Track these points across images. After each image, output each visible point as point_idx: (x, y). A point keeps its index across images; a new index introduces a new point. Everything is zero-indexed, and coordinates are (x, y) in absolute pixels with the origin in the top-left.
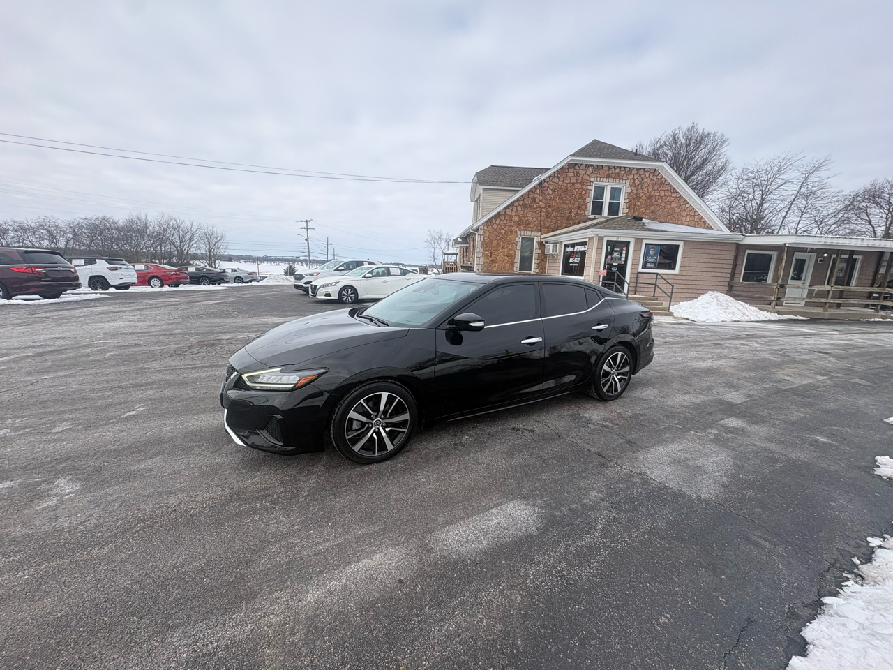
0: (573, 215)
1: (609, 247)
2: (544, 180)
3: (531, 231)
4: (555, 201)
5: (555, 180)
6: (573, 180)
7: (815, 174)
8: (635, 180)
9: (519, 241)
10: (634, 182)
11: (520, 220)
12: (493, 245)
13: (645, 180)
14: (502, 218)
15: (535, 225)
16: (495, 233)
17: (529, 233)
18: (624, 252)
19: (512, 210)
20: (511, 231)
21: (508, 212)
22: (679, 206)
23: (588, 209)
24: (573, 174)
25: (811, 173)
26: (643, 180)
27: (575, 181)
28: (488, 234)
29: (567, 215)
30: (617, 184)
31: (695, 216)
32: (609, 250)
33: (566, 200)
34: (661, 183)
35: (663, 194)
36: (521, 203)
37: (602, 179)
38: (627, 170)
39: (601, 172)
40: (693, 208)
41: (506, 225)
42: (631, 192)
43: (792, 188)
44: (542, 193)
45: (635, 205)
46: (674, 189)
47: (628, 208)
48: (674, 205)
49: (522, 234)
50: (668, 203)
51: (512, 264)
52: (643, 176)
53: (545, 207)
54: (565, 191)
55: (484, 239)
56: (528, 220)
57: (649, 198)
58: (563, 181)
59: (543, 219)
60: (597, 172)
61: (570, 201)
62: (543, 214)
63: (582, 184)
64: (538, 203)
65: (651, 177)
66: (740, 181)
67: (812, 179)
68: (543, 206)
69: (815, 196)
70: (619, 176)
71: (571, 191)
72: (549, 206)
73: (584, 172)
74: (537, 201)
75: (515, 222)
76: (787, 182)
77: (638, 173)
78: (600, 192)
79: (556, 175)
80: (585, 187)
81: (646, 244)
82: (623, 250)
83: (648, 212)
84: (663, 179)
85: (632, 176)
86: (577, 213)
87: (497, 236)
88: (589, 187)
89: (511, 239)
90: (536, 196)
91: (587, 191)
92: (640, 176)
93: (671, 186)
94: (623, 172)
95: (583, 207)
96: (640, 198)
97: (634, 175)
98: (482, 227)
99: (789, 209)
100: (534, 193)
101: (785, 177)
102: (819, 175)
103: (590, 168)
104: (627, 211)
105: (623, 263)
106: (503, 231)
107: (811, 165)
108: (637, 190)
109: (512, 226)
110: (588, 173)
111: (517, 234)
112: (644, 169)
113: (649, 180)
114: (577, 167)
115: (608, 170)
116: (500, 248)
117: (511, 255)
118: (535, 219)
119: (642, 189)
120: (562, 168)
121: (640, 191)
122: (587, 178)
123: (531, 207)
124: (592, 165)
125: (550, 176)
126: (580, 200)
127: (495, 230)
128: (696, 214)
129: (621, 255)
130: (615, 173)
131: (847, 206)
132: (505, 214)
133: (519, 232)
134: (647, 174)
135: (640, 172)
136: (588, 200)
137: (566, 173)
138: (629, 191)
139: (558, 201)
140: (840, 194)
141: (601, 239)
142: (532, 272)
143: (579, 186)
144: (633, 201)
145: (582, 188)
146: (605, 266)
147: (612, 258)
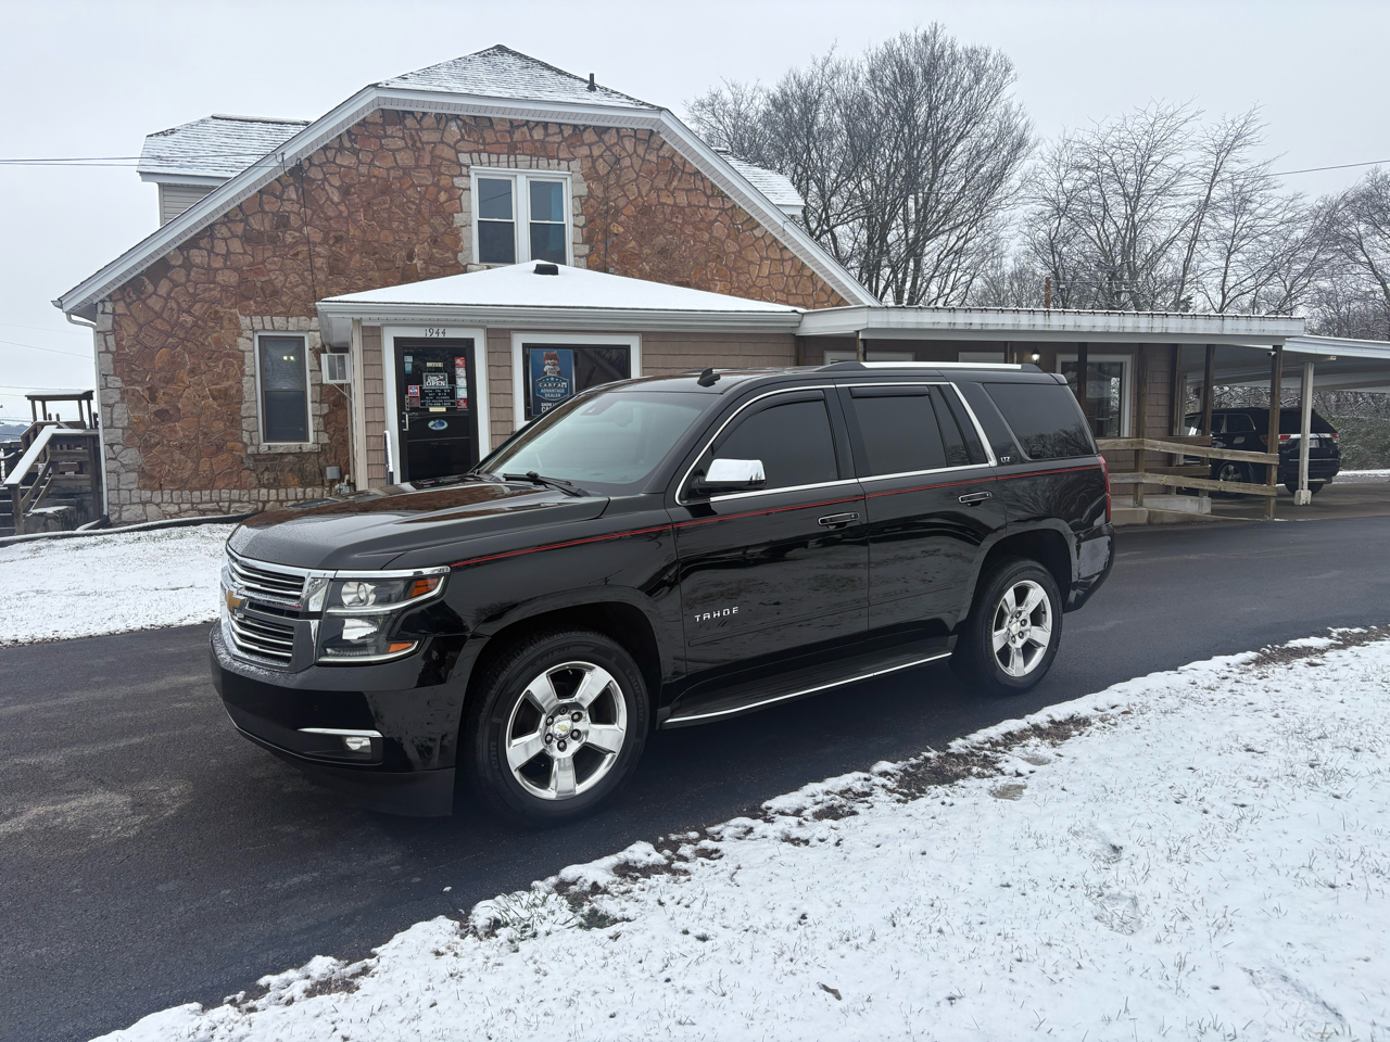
0: (418, 263)
1: (409, 359)
2: (309, 159)
3: (287, 314)
4: (355, 222)
5: (346, 160)
6: (405, 158)
7: (1235, 154)
8: (594, 162)
9: (251, 349)
10: (594, 166)
11: (243, 281)
12: (158, 363)
13: (626, 162)
14: (179, 275)
15: (297, 297)
16: (158, 324)
17: (279, 321)
18: (461, 372)
19: (211, 251)
20: (217, 318)
21: (198, 256)
22: (734, 234)
23: (464, 244)
24: (401, 143)
25: (1224, 150)
26: (619, 160)
27: (412, 163)
28: (130, 329)
29: (399, 263)
30: (547, 174)
31: (782, 260)
32: (408, 368)
33: (390, 220)
34: (674, 170)
35: (682, 199)
36: (239, 228)
37: (494, 158)
38: (568, 132)
39: (489, 136)
40: (775, 240)
41: (194, 298)
42: (591, 194)
43: (1192, 189)
44: (306, 198)
45: (607, 232)
46: (713, 186)
47: (588, 240)
48: (719, 230)
49: (258, 326)
50: (701, 225)
51: (235, 421)
52: (617, 149)
53: (325, 241)
54: (384, 193)
55: (118, 344)
56: (270, 281)
57: (645, 211)
58: (371, 164)
59: (321, 276)
60: (475, 136)
61: (404, 221)
62: (319, 262)
63: (434, 169)
64: (300, 230)
65: (641, 150)
66: (1062, 170)
67: (1231, 165)
68: (317, 237)
69: (1251, 206)
70: (545, 149)
71: (402, 192)
72: (338, 239)
73: (434, 137)
74: (294, 221)
75: (225, 288)
76: (1179, 173)
77: (601, 140)
78: (496, 195)
79: (347, 144)
80: (444, 181)
81: (525, 346)
82: (454, 366)
83: (646, 251)
84: (676, 159)
85: (585, 151)
86: (431, 257)
87: (169, 335)
88: (458, 182)
89: (218, 341)
90: (288, 206)
91: (455, 195)
92: (608, 148)
93: (704, 179)
94: (558, 138)
95: (448, 240)
96: (618, 211)
97: (590, 145)
98: (109, 307)
99: (1195, 239)
100: (280, 197)
101: (1173, 161)
102: (1245, 156)
103: (453, 127)
104: (585, 249)
105: (463, 405)
106: (185, 317)
107: (1224, 133)
108: (606, 189)
109: (219, 302)
110: (450, 139)
111: (237, 325)
112: (618, 130)
113: (637, 163)
114: (409, 122)
115: (511, 133)
116: (183, 374)
117: (223, 396)
118: (293, 278)
119: (622, 187)
120: (364, 123)
121: (615, 193)
122: (448, 153)
123: (273, 240)
124: (458, 117)
125: (325, 148)
126: (437, 221)
127: (159, 315)
128: (786, 256)
129: (452, 380)
130: (533, 141)
131: (1316, 232)
132: (188, 265)
133: (245, 321)
134: (629, 145)
135: (606, 137)
136: (459, 219)
137: (380, 138)
138: (583, 191)
139: (363, 222)
140: (1299, 202)
141: (372, 335)
142: (309, 445)
143: (425, 177)
144: (598, 221)
145: (434, 184)
146: (401, 417)
147: (423, 393)
